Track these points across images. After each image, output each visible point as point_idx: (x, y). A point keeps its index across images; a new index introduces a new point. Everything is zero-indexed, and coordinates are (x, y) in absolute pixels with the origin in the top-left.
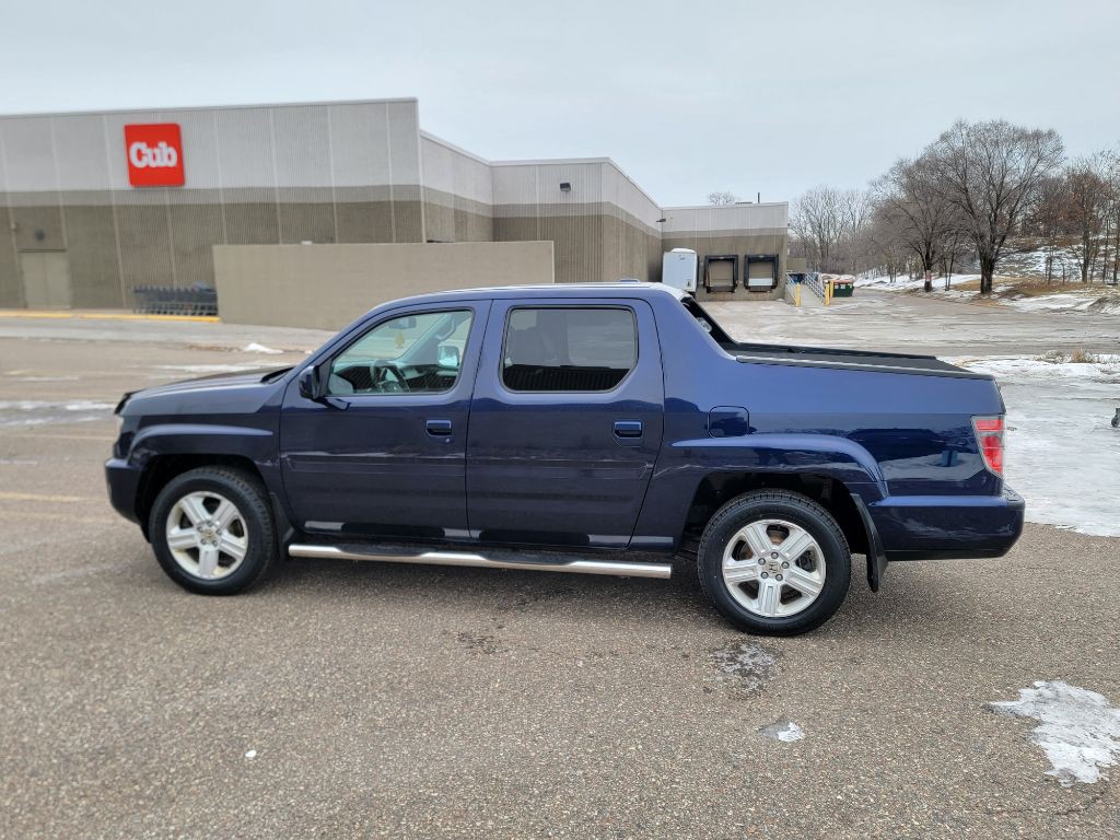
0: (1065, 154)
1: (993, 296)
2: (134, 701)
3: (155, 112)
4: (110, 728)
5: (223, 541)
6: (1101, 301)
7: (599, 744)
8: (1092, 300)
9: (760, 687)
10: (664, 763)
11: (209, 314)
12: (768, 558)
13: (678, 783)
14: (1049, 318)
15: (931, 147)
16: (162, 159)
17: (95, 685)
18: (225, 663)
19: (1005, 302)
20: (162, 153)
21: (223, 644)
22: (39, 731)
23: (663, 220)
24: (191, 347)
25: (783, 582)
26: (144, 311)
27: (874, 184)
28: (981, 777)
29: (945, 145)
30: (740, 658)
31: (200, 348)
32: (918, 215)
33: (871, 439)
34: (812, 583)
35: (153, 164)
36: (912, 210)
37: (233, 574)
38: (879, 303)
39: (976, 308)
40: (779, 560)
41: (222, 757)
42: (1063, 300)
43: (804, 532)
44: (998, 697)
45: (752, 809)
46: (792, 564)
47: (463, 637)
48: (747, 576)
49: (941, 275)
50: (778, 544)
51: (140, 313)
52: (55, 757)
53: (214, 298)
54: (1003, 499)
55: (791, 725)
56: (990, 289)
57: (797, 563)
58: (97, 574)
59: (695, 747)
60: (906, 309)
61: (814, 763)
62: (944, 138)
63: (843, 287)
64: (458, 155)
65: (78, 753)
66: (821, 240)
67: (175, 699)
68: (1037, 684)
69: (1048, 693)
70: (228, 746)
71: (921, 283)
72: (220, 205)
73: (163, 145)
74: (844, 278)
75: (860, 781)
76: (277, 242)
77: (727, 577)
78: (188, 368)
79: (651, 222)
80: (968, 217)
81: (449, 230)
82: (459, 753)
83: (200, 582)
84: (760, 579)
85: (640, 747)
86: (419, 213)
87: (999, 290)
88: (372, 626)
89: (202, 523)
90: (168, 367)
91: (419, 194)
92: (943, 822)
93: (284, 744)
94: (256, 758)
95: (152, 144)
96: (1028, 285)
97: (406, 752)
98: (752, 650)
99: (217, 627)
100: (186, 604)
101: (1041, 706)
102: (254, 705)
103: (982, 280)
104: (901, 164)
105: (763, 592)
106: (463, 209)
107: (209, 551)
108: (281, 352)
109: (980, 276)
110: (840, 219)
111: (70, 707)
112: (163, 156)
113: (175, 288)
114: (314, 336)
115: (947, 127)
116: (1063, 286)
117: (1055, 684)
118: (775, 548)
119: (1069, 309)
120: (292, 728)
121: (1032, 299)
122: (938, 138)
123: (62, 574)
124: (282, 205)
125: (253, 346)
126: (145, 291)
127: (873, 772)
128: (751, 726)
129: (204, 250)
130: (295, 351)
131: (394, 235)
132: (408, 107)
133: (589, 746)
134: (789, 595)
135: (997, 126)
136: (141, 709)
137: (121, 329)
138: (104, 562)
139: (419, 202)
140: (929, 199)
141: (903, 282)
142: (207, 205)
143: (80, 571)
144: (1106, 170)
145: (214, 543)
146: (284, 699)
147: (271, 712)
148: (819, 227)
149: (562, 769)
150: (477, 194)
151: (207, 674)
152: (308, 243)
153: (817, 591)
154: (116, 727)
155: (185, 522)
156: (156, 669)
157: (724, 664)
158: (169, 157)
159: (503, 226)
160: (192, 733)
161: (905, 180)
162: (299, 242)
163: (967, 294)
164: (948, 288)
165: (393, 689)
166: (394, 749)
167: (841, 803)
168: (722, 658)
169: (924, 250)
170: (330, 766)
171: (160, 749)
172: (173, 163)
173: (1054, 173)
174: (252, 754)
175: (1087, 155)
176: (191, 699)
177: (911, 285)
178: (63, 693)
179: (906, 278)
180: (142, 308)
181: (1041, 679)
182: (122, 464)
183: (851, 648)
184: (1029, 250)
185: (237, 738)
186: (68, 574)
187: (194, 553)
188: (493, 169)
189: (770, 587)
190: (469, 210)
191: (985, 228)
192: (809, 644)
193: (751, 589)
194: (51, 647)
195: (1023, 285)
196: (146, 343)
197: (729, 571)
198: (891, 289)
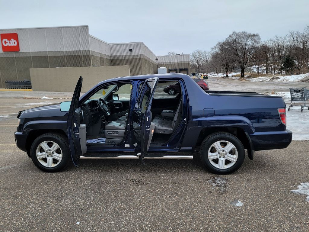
0: (261, 40)
1: (245, 78)
2: (35, 208)
3: (10, 30)
4: (29, 218)
5: (55, 156)
6: (273, 79)
7: (185, 212)
8: (270, 78)
9: (225, 190)
10: (206, 216)
11: (29, 89)
12: (221, 152)
13: (213, 222)
14: (260, 83)
15: (227, 39)
16: (12, 44)
17: (20, 204)
18: (61, 194)
19: (248, 79)
20: (12, 42)
21: (59, 188)
22: (6, 221)
23: (157, 59)
24: (25, 98)
25: (226, 159)
26: (8, 88)
27: (212, 49)
28: (298, 213)
29: (231, 38)
30: (216, 181)
31: (28, 98)
32: (224, 57)
33: (249, 116)
34: (234, 158)
35: (10, 45)
36: (223, 55)
37: (58, 165)
38: (215, 81)
39: (240, 81)
40: (224, 152)
41: (69, 225)
42: (263, 79)
43: (231, 144)
44: (292, 189)
45: (238, 229)
46: (228, 153)
47: (133, 180)
48: (215, 157)
49: (230, 73)
50: (224, 147)
51: (8, 89)
52: (14, 229)
53: (31, 84)
54: (286, 132)
55: (238, 201)
56: (244, 76)
57: (229, 153)
58: (12, 168)
59: (213, 210)
60: (223, 82)
61: (250, 213)
62: (230, 36)
63: (205, 77)
64: (100, 41)
65: (21, 227)
66: (198, 64)
67: (48, 207)
68: (301, 184)
69: (306, 186)
70: (70, 221)
71: (225, 75)
72: (31, 57)
73: (12, 39)
74: (205, 74)
75: (265, 217)
76: (49, 67)
77: (209, 158)
78: (26, 104)
79: (154, 60)
80: (237, 57)
81: (98, 63)
82: (144, 217)
83: (47, 168)
84: (219, 158)
85: (197, 211)
86: (90, 58)
87: (246, 76)
88: (104, 179)
89: (48, 150)
90: (19, 104)
91: (90, 53)
92: (294, 228)
93: (87, 219)
94: (80, 224)
95: (9, 39)
96: (253, 75)
97: (127, 219)
98: (219, 179)
99: (55, 182)
100: (44, 175)
101: (306, 191)
102: (74, 207)
103: (242, 74)
104: (219, 43)
105: (220, 162)
106: (102, 57)
107: (50, 159)
108: (53, 99)
109: (241, 73)
110: (203, 58)
111: (14, 212)
112: (12, 43)
113: (18, 81)
114: (61, 94)
115: (231, 33)
116: (262, 75)
117: (306, 183)
118: (223, 149)
119: (264, 81)
120: (89, 214)
121: (254, 79)
122: (229, 36)
123: (1, 168)
124: (49, 56)
125: (44, 97)
126: (9, 82)
127: (268, 214)
128: (227, 202)
129: (27, 70)
130: (57, 98)
131: (83, 64)
132: (86, 28)
133: (182, 212)
134: (227, 162)
135: (244, 33)
136: (38, 211)
137: (2, 94)
138: (14, 164)
139: (90, 55)
140: (227, 53)
141: (220, 75)
142: (26, 57)
143: (7, 167)
144: (271, 44)
145: (51, 156)
146: (83, 204)
147: (81, 208)
148: (198, 61)
149: (177, 220)
150: (106, 53)
151: (57, 198)
152: (58, 67)
153: (235, 161)
154: (31, 218)
155: (42, 150)
156: (39, 197)
157: (212, 184)
158: (15, 43)
159: (114, 61)
160: (57, 218)
161: (220, 48)
162: (55, 67)
163: (238, 78)
164: (232, 76)
165: (117, 198)
166: (123, 218)
167: (263, 225)
168: (211, 182)
169: (226, 66)
170: (104, 225)
171: (48, 224)
172: (16, 45)
173: (258, 45)
174: (78, 223)
175: (266, 40)
176: (53, 206)
177: (223, 76)
178: (11, 207)
179: (221, 74)
180: (8, 87)
181: (302, 182)
182: (21, 133)
183: (246, 177)
184: (252, 66)
185: (72, 218)
186: (3, 168)
187: (45, 160)
188: (110, 46)
189: (222, 160)
190: (104, 57)
191: (242, 60)
192: (234, 176)
193: (216, 161)
194: (3, 192)
195: (252, 75)
196: (11, 97)
197: (210, 156)
198: (217, 77)
